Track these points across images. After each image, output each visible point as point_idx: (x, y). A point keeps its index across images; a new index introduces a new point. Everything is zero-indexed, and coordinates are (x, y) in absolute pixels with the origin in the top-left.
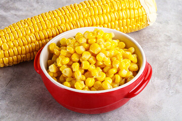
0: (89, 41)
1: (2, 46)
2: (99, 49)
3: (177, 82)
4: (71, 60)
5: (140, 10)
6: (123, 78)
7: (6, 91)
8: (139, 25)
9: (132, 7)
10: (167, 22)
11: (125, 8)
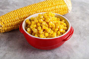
0: (45, 17)
1: (4, 22)
2: (50, 20)
3: (84, 35)
4: (37, 25)
5: (64, 5)
6: (61, 33)
7: (7, 43)
8: (64, 12)
9: (61, 4)
10: (76, 11)
11: (58, 4)
